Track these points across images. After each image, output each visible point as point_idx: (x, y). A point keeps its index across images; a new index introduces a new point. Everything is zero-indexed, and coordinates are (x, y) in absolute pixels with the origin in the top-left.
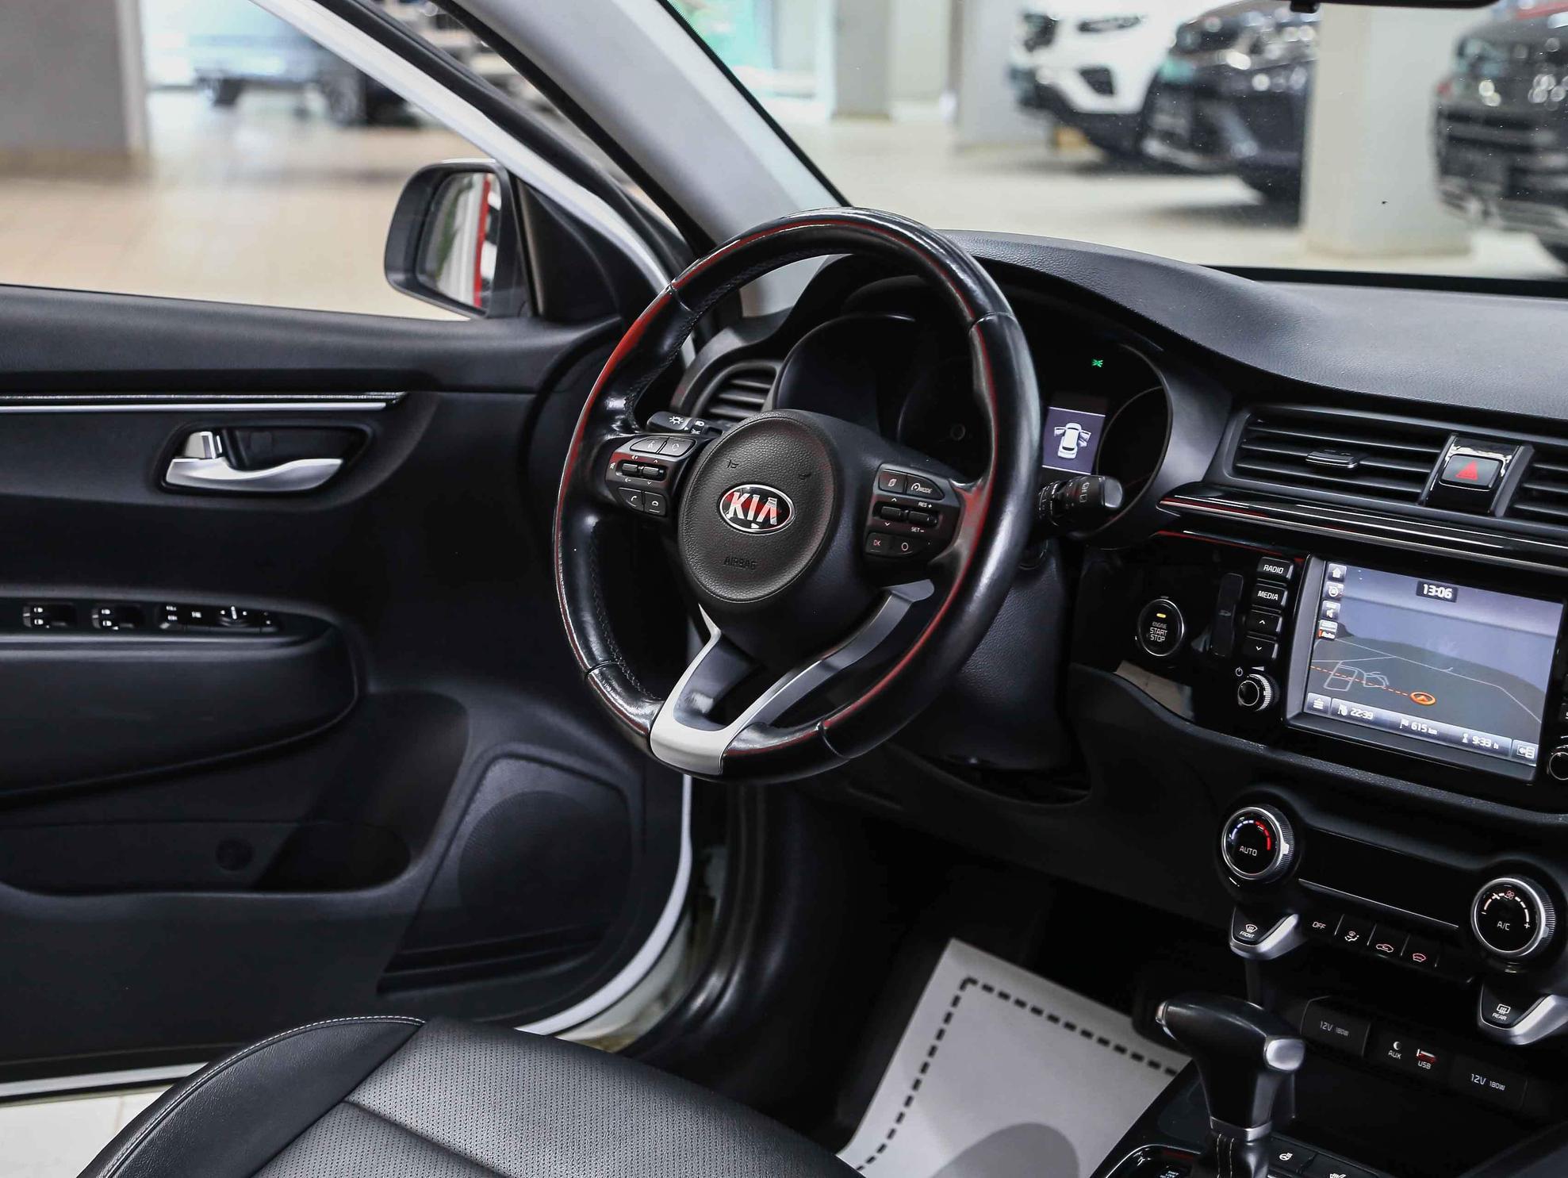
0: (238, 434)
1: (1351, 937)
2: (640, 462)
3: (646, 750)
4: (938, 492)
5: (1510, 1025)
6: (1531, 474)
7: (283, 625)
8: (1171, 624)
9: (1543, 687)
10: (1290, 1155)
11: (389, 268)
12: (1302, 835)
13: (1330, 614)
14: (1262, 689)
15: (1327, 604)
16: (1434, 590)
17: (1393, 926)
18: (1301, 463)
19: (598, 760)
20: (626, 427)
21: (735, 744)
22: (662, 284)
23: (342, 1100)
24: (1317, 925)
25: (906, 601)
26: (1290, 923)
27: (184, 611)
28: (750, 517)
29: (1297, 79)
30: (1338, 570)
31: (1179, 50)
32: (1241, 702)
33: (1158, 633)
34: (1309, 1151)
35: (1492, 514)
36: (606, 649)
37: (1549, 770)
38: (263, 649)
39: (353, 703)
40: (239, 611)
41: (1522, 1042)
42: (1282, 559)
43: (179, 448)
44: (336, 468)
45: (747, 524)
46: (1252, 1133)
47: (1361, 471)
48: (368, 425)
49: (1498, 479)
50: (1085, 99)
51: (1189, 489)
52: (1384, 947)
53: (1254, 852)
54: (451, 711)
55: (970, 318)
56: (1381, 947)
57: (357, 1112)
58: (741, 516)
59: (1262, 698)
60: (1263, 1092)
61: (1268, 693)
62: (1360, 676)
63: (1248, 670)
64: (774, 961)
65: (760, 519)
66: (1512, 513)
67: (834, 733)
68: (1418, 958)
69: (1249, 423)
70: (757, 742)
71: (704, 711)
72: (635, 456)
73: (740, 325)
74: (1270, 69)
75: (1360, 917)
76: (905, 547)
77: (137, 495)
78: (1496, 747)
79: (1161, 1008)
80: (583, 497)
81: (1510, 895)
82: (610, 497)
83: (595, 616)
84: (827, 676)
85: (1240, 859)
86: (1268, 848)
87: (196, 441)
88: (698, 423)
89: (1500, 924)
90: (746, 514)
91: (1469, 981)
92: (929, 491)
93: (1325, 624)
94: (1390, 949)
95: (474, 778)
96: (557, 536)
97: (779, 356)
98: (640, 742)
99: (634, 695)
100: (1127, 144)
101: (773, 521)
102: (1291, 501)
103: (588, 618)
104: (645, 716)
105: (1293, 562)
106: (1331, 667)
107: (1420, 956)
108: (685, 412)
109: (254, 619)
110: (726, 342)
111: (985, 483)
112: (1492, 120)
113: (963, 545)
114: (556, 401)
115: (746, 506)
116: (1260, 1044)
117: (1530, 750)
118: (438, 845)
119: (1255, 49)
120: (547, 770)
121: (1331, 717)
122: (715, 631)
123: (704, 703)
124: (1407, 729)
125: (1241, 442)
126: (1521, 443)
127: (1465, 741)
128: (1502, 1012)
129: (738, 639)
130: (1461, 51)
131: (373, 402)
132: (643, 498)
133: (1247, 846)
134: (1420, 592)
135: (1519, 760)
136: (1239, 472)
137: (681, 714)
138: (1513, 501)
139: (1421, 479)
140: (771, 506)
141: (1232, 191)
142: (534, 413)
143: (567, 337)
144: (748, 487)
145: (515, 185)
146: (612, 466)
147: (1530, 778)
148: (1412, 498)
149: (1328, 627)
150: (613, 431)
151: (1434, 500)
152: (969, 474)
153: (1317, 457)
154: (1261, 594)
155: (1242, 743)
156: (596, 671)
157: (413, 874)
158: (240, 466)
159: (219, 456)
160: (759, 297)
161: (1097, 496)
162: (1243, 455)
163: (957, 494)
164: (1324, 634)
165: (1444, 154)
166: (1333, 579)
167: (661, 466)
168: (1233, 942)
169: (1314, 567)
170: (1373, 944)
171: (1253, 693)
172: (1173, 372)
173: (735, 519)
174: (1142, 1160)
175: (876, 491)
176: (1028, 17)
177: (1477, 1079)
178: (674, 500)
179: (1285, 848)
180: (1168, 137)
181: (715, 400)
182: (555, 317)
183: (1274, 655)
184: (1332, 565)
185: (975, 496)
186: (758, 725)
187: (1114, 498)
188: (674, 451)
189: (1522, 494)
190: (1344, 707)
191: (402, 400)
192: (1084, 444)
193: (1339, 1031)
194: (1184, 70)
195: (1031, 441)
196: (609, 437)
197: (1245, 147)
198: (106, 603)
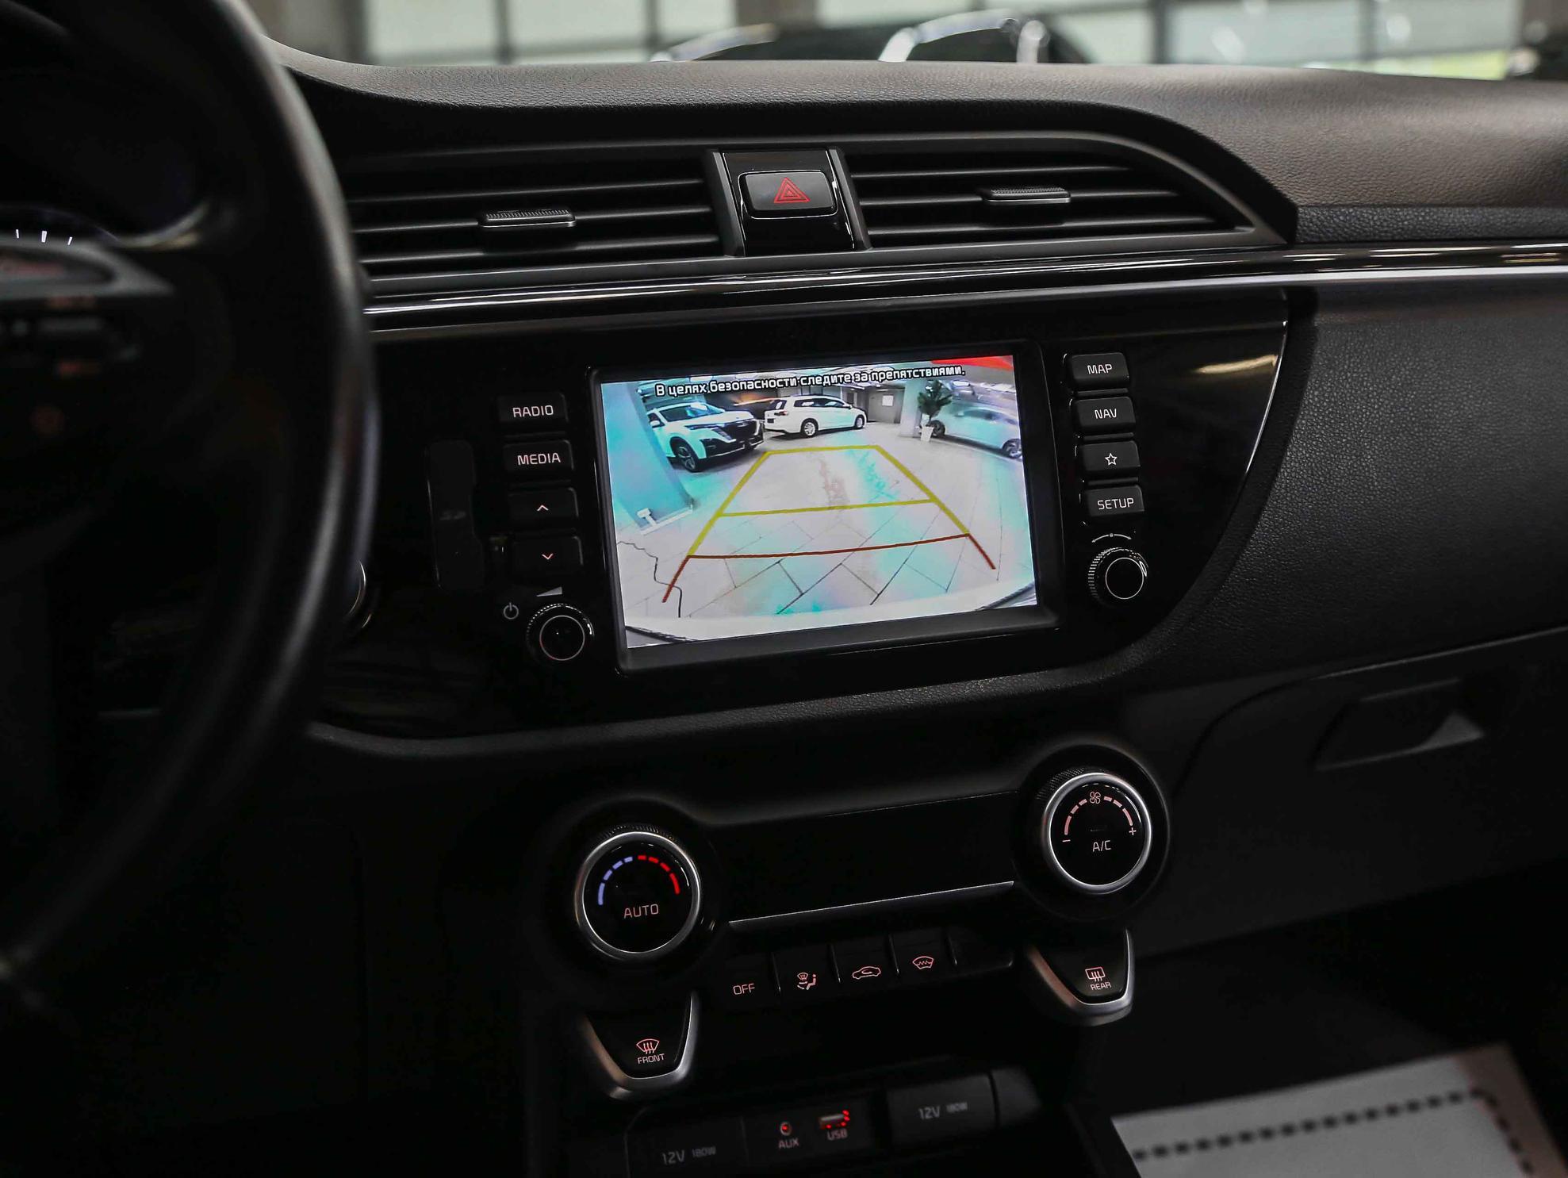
49: (835, 195)
53: (654, 909)
56: (860, 974)
81: (1096, 801)
86: (677, 891)
89: (1096, 847)
91: (1010, 964)
94: (875, 972)
107: (925, 959)
126: (823, 146)
148: (709, 250)
154: (521, 460)
170: (847, 975)
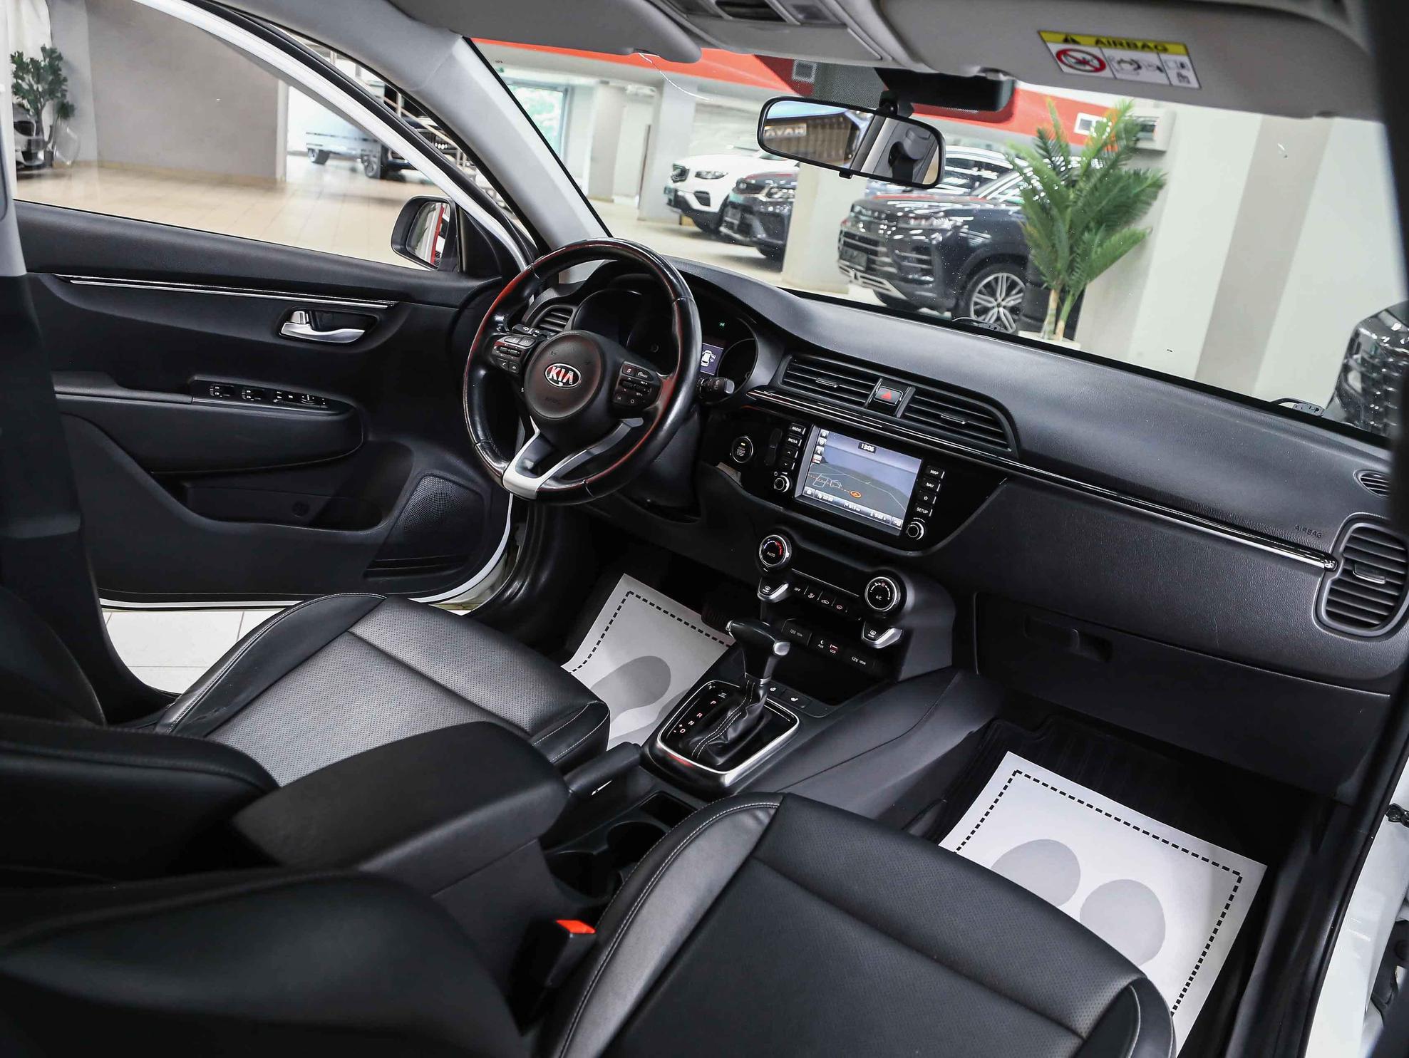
0: (316, 313)
1: (811, 596)
2: (508, 347)
3: (500, 484)
4: (650, 378)
5: (875, 640)
6: (913, 400)
7: (331, 405)
8: (747, 448)
9: (909, 496)
10: (775, 689)
11: (393, 242)
12: (796, 549)
13: (819, 452)
14: (786, 483)
15: (818, 447)
16: (866, 447)
17: (829, 593)
18: (813, 382)
19: (472, 481)
20: (503, 330)
21: (543, 486)
22: (524, 267)
23: (346, 631)
24: (797, 589)
25: (630, 426)
26: (785, 587)
27: (285, 394)
28: (560, 379)
29: (786, 210)
30: (825, 432)
31: (737, 190)
32: (775, 487)
33: (741, 452)
34: (783, 687)
35: (895, 416)
36: (485, 434)
37: (907, 532)
38: (321, 416)
39: (361, 444)
40: (311, 397)
41: (879, 647)
42: (800, 425)
43: (288, 318)
44: (361, 334)
45: (557, 382)
46: (763, 681)
47: (839, 389)
48: (377, 314)
49: (899, 402)
50: (696, 205)
51: (762, 388)
52: (825, 602)
53: (774, 555)
54: (407, 452)
55: (673, 298)
56: (823, 601)
57: (353, 637)
58: (555, 378)
59: (785, 487)
60: (770, 664)
61: (788, 485)
62: (829, 481)
63: (780, 474)
64: (544, 578)
65: (565, 381)
66: (904, 416)
67: (591, 485)
68: (839, 607)
69: (791, 361)
70: (555, 486)
71: (529, 468)
72: (506, 344)
73: (558, 287)
74: (775, 204)
75: (815, 587)
76: (632, 402)
77: (267, 338)
78: (885, 519)
79: (729, 623)
80: (479, 361)
81: (883, 585)
82: (493, 362)
83: (481, 418)
84: (588, 457)
85: (766, 557)
86: (780, 554)
87: (297, 314)
88: (536, 331)
89: (877, 597)
90: (558, 378)
91: (860, 619)
92: (646, 377)
93: (816, 456)
94: (827, 603)
95: (415, 484)
96: (466, 378)
97: (576, 304)
98: (497, 480)
99: (497, 458)
100: (712, 226)
101: (571, 381)
102: (815, 401)
103: (477, 419)
104: (501, 468)
105: (806, 426)
106: (818, 475)
108: (529, 326)
109: (318, 401)
110: (550, 294)
111: (674, 376)
112: (862, 239)
113: (660, 404)
114: (467, 313)
115: (558, 374)
116: (773, 643)
117: (899, 522)
118: (396, 513)
119: (769, 195)
120: (448, 483)
121: (814, 499)
122: (537, 431)
123: (529, 464)
124: (847, 507)
125: (787, 369)
126: (910, 386)
127: (872, 515)
128: (873, 633)
129: (549, 436)
130: (852, 209)
131: (381, 305)
132: (508, 365)
133: (771, 552)
134: (860, 447)
135: (894, 528)
136: (785, 383)
137: (520, 469)
138: (905, 411)
139: (866, 396)
140: (570, 375)
141: (754, 252)
142: (457, 317)
143: (476, 284)
144: (559, 365)
145: (458, 210)
146: (495, 348)
147: (898, 535)
148: (861, 404)
149: (817, 458)
150: (497, 331)
151: (872, 406)
152: (667, 371)
153: (820, 381)
154: (790, 440)
155: (773, 506)
156: (479, 444)
157: (382, 526)
158: (316, 329)
159: (307, 323)
160: (567, 276)
161: (723, 387)
162: (787, 375)
163: (659, 379)
164: (815, 461)
165: (841, 248)
166: (821, 436)
167: (519, 350)
168: (759, 594)
169: (815, 430)
170: (820, 600)
171: (780, 484)
172: (761, 334)
173: (552, 379)
174: (711, 687)
175: (621, 374)
176: (675, 167)
177: (855, 659)
178: (523, 367)
179: (787, 555)
180: (730, 226)
181: (542, 321)
182: (471, 273)
183: (793, 468)
184: (822, 430)
185: (668, 381)
186: (554, 478)
187: (730, 388)
188: (526, 344)
189: (908, 409)
190: (820, 494)
191: (396, 305)
192: (712, 361)
193: (798, 634)
194: (739, 199)
195: (696, 359)
196: (495, 334)
197: (762, 235)
198: (248, 387)
